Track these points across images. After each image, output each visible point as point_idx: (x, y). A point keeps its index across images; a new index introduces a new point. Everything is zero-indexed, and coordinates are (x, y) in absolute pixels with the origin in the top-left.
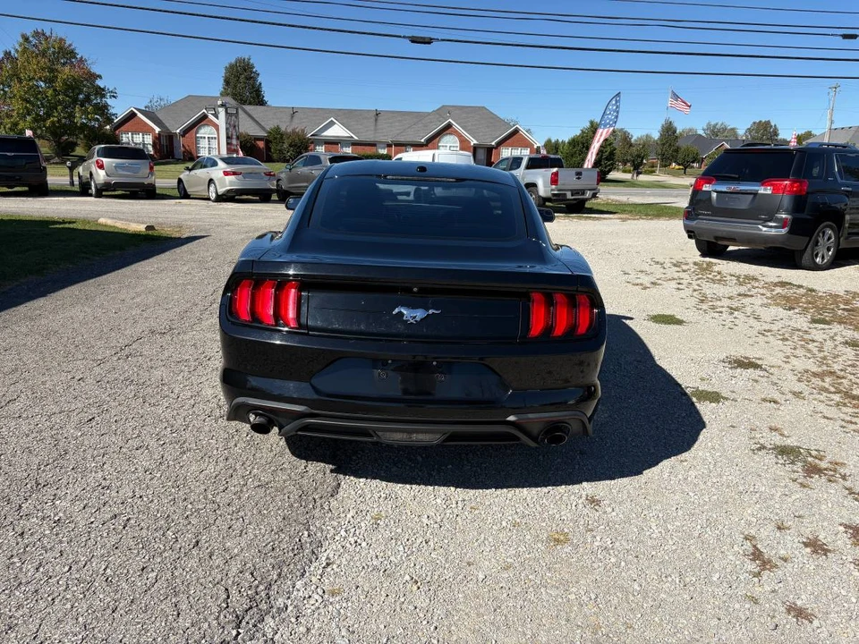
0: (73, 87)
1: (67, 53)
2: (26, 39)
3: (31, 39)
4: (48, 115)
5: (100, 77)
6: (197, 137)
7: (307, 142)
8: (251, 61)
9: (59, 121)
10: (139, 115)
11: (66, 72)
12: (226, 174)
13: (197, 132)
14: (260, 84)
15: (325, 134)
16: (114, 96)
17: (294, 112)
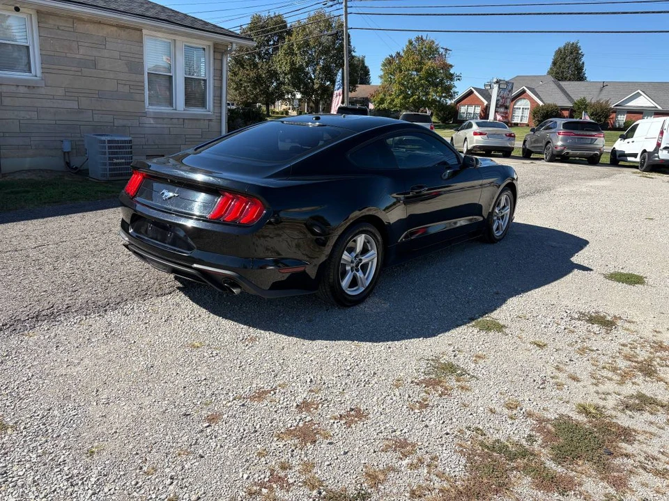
0: (431, 75)
1: (432, 51)
2: (411, 43)
3: (414, 42)
4: (413, 94)
5: (451, 66)
6: (514, 108)
7: (609, 111)
8: (579, 45)
9: (419, 98)
10: (475, 92)
11: (429, 64)
12: (475, 134)
13: (515, 104)
14: (583, 63)
15: (629, 104)
16: (459, 79)
17: (604, 86)
